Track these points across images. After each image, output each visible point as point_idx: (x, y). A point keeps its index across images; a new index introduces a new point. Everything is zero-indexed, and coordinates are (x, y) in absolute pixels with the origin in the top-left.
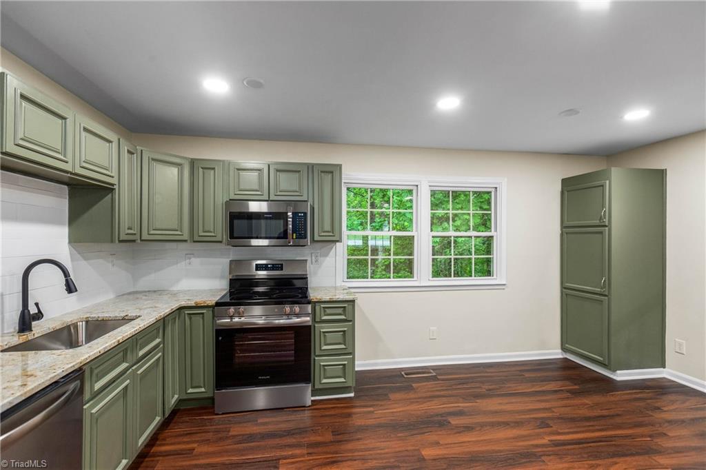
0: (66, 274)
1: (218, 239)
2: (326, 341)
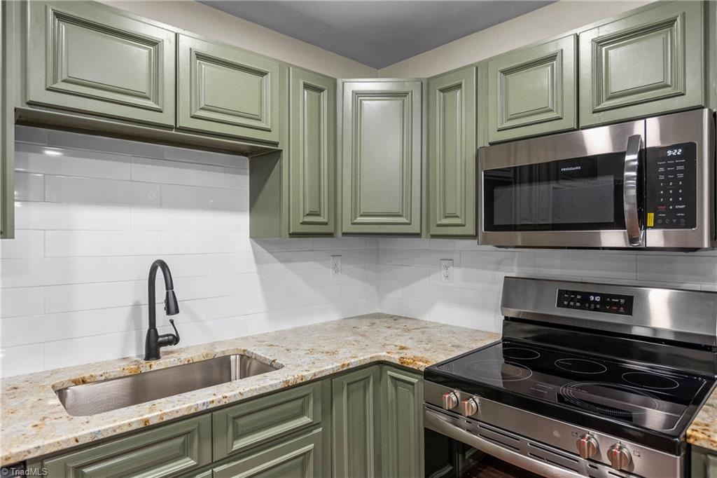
1: (470, 230)
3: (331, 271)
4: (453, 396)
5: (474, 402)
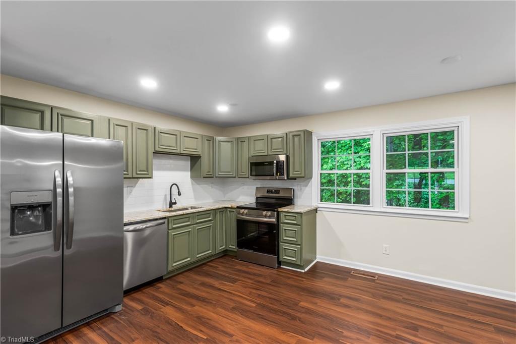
0: (178, 189)
1: (247, 176)
2: (287, 234)
3: (210, 187)
4: (242, 211)
5: (246, 211)
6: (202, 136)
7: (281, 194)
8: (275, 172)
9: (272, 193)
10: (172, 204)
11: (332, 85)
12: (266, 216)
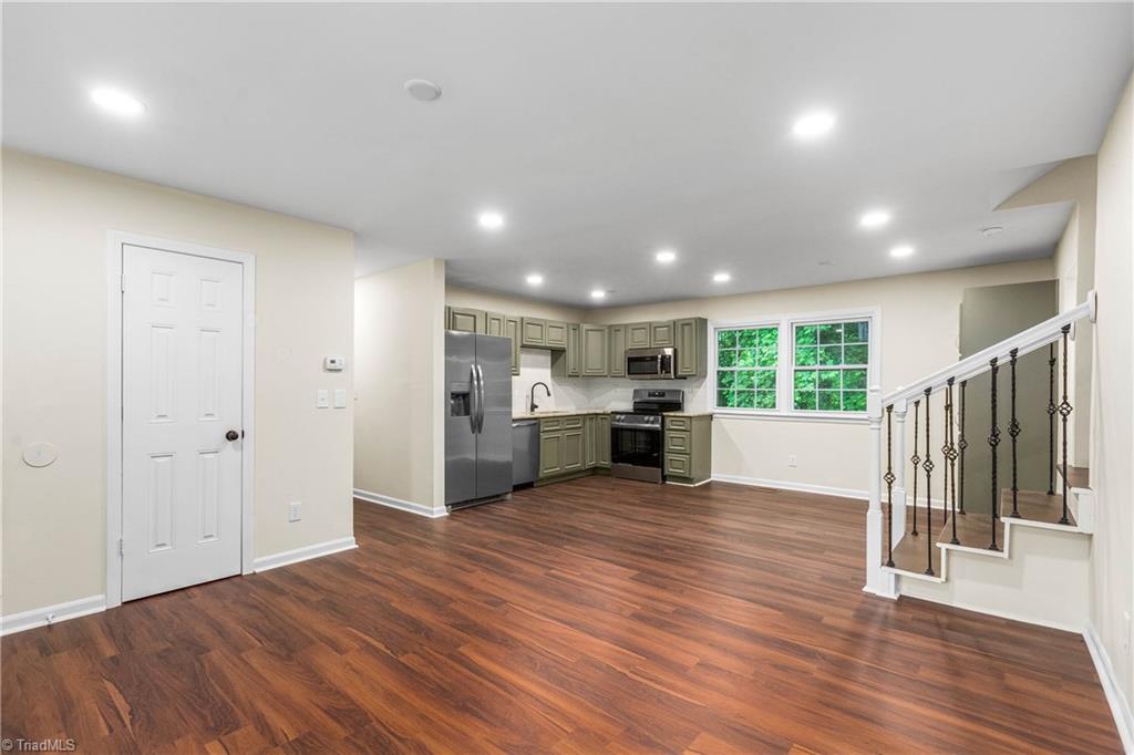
1: (623, 375)
2: (672, 443)
4: (618, 417)
5: (623, 417)
6: (568, 324)
7: (667, 398)
8: (659, 369)
9: (655, 396)
10: (533, 407)
11: (722, 278)
12: (647, 422)
